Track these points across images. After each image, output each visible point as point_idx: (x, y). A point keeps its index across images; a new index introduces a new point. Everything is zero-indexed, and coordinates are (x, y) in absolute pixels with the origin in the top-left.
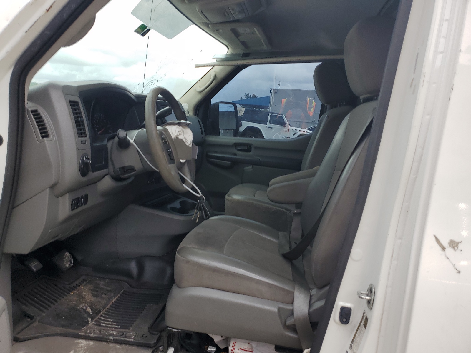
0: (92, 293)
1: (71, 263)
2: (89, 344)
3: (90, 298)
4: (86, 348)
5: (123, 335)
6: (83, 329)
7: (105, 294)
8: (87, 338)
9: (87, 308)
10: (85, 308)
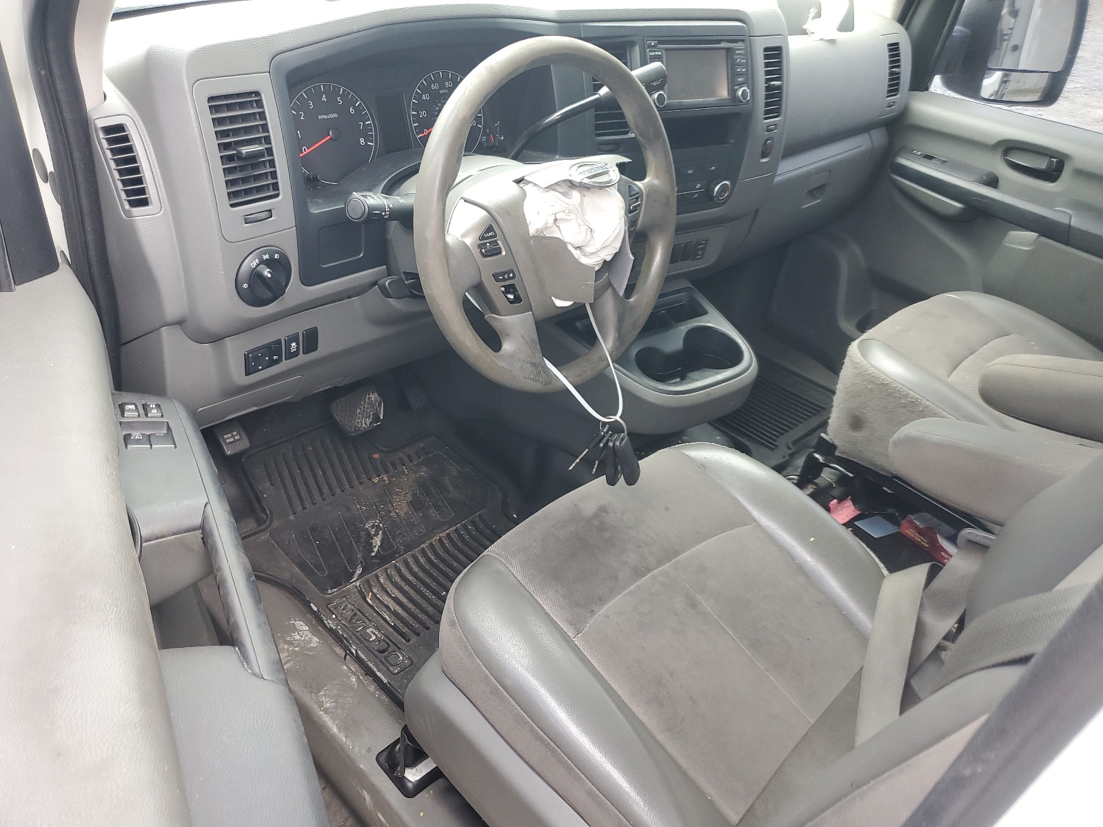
0: (414, 495)
1: (376, 419)
2: (311, 640)
3: (401, 507)
4: (297, 649)
5: (383, 652)
6: (330, 591)
7: (437, 508)
8: (317, 620)
9: (376, 535)
10: (373, 532)
